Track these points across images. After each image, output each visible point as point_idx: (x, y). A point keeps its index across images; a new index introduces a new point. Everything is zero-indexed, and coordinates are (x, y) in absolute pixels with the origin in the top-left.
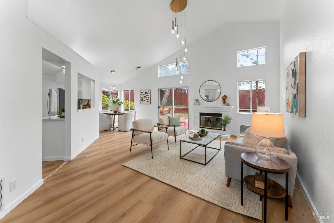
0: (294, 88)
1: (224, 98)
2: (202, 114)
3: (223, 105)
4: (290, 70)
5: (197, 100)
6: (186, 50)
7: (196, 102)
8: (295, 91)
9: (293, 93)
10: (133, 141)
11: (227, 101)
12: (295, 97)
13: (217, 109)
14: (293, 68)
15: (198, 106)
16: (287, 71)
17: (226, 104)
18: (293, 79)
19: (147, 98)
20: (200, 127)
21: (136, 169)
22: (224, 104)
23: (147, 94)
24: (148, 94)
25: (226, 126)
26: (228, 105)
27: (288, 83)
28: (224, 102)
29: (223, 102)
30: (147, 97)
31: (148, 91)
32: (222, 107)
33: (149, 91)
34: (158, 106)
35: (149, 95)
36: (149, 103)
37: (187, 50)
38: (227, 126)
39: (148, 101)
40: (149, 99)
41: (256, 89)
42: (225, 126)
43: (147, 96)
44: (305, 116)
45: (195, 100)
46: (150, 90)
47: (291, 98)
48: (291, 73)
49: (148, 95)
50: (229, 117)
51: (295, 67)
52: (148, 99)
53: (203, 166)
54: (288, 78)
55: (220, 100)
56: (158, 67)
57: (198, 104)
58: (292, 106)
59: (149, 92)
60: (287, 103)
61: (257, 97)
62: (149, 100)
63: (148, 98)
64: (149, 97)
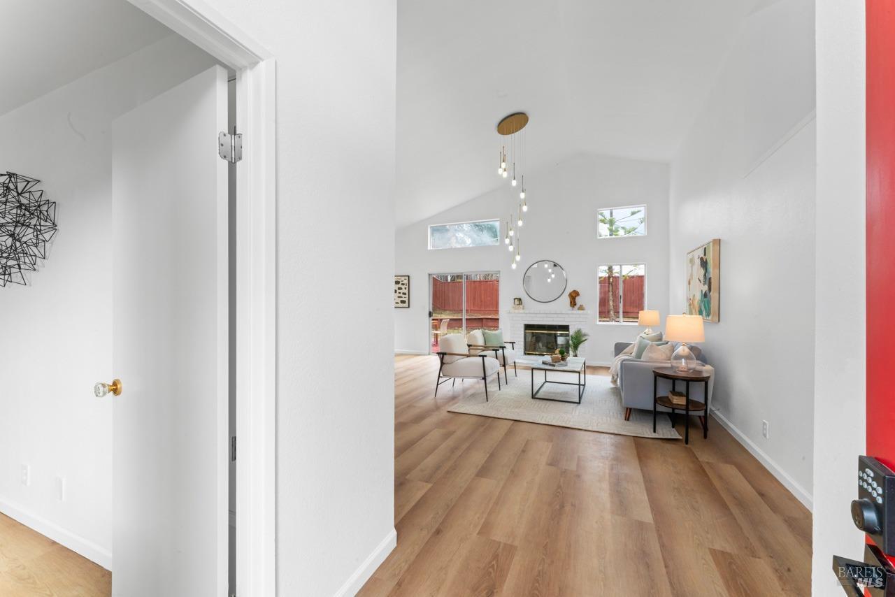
0: (704, 284)
1: (574, 295)
2: (528, 327)
3: (571, 308)
4: (696, 257)
5: (520, 300)
6: (525, 208)
7: (517, 302)
8: (705, 288)
9: (702, 291)
10: (441, 375)
11: (578, 300)
12: (705, 295)
13: (560, 316)
14: (702, 255)
15: (522, 311)
16: (690, 256)
17: (576, 307)
18: (702, 272)
19: (401, 295)
20: (525, 354)
21: (479, 414)
22: (573, 307)
23: (400, 286)
24: (403, 284)
25: (579, 349)
26: (581, 308)
27: (692, 275)
28: (573, 303)
29: (571, 302)
30: (400, 291)
31: (403, 278)
32: (570, 312)
33: (407, 278)
34: (428, 313)
35: (405, 289)
36: (406, 305)
37: (528, 209)
38: (581, 347)
39: (403, 302)
40: (407, 296)
41: (609, 277)
42: (576, 347)
43: (400, 289)
44: (719, 321)
45: (515, 299)
46: (409, 276)
47: (698, 296)
48: (698, 262)
49: (403, 287)
50: (584, 331)
51: (705, 255)
52: (404, 296)
53: (576, 405)
54: (692, 267)
55: (566, 299)
56: (429, 227)
57: (521, 306)
58: (700, 309)
59: (406, 282)
60: (690, 305)
61: (611, 293)
62: (406, 300)
63: (404, 294)
64: (406, 291)
